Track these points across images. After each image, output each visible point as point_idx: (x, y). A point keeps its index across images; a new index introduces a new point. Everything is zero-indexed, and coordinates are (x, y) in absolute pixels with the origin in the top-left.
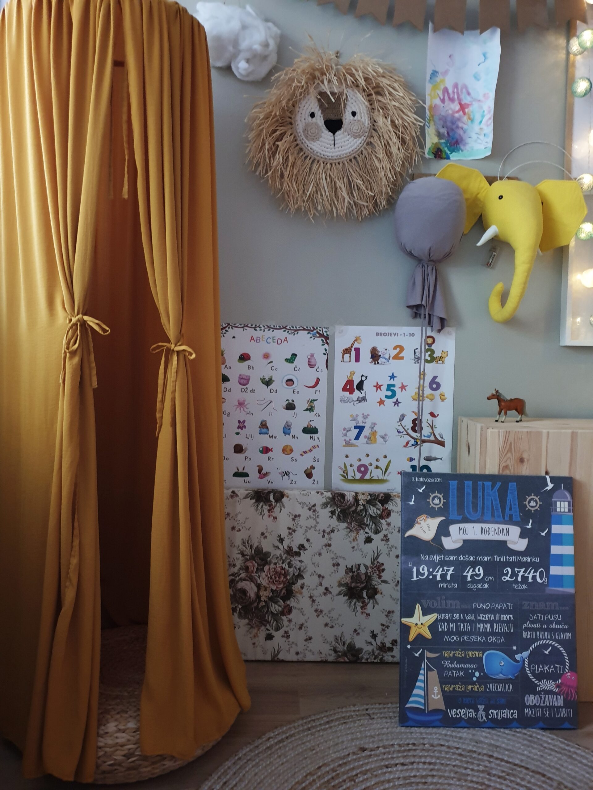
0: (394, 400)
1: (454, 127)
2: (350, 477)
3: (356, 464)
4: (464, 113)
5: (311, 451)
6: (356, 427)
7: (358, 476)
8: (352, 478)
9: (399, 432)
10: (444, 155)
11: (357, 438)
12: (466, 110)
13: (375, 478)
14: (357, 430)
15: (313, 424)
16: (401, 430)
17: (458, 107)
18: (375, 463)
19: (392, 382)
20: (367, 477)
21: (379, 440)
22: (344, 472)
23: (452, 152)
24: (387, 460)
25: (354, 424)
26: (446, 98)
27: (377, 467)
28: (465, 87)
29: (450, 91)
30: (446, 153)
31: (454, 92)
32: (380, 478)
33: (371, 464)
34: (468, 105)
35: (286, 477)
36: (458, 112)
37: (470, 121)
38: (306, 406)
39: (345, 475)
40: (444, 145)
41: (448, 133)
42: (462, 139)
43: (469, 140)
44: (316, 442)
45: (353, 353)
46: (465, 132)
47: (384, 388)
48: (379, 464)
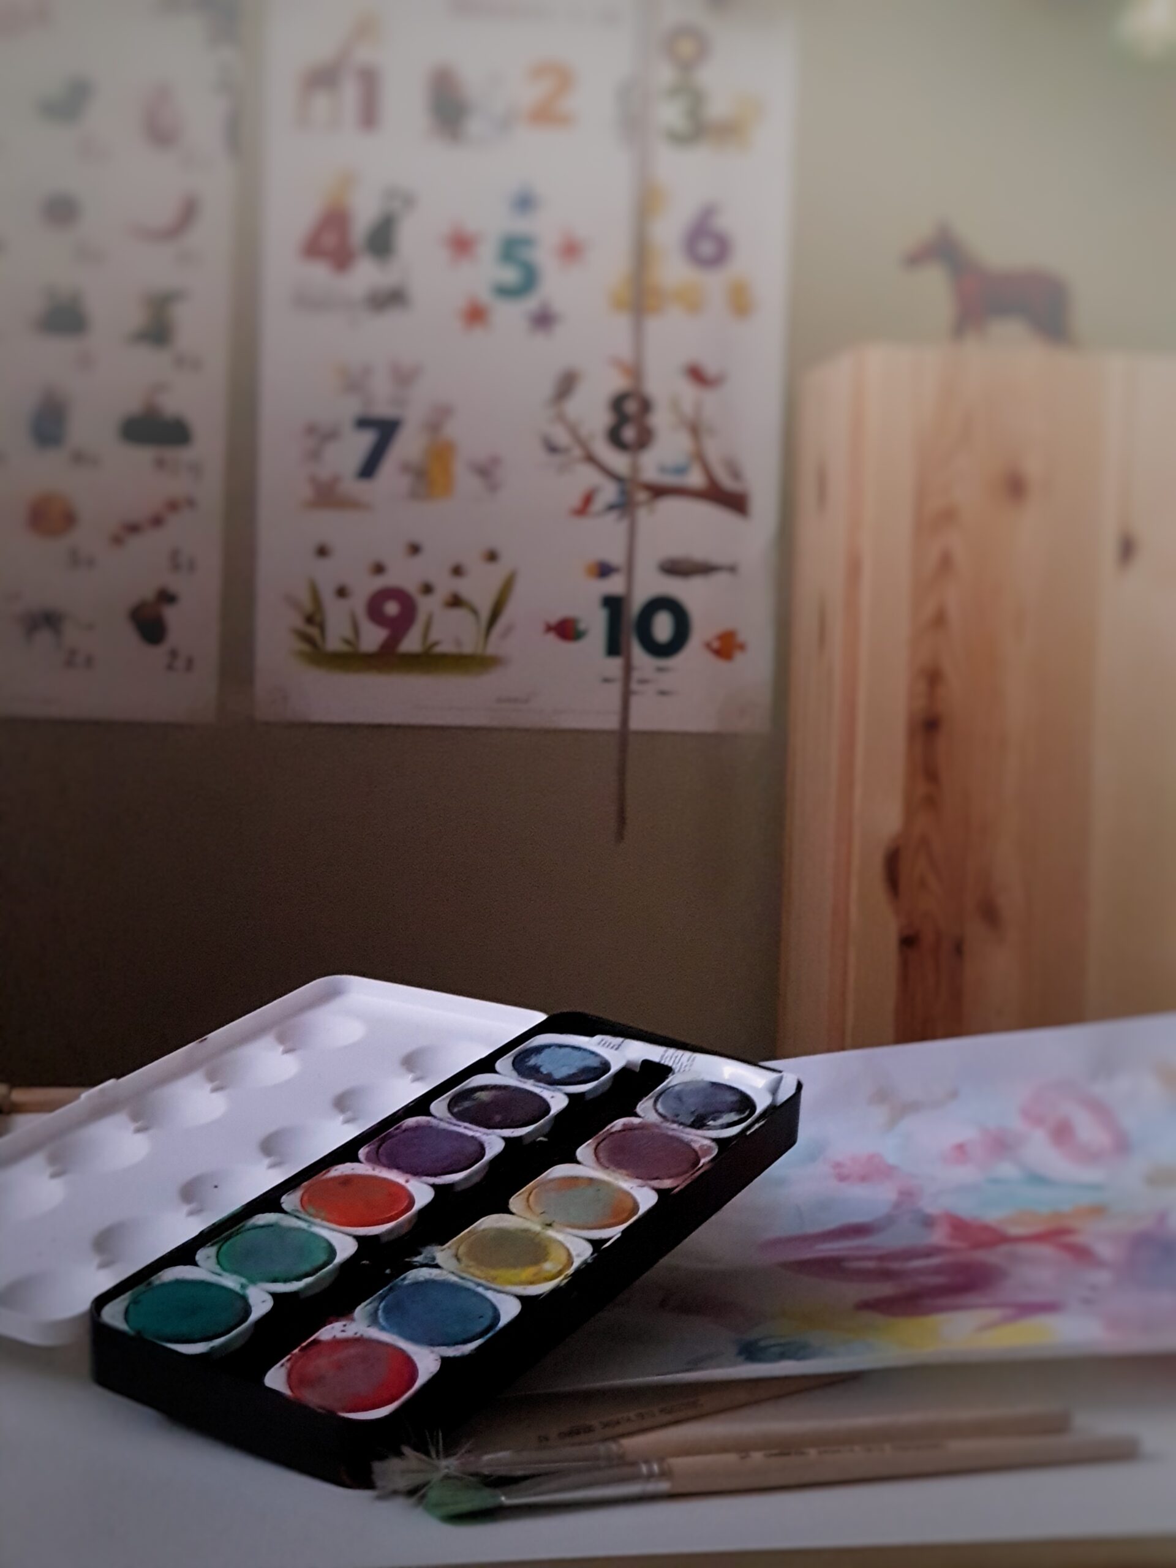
0: (531, 304)
2: (334, 643)
3: (365, 586)
5: (157, 521)
6: (364, 423)
7: (373, 637)
8: (344, 648)
9: (552, 448)
11: (369, 468)
13: (446, 647)
14: (366, 440)
15: (173, 404)
16: (562, 437)
18: (445, 586)
19: (520, 225)
20: (411, 643)
21: (465, 481)
22: (310, 620)
24: (496, 575)
25: (351, 407)
27: (456, 602)
32: (468, 649)
33: (427, 589)
35: (44, 637)
38: (135, 317)
39: (313, 631)
44: (176, 486)
45: (350, 93)
47: (487, 251)
48: (465, 587)
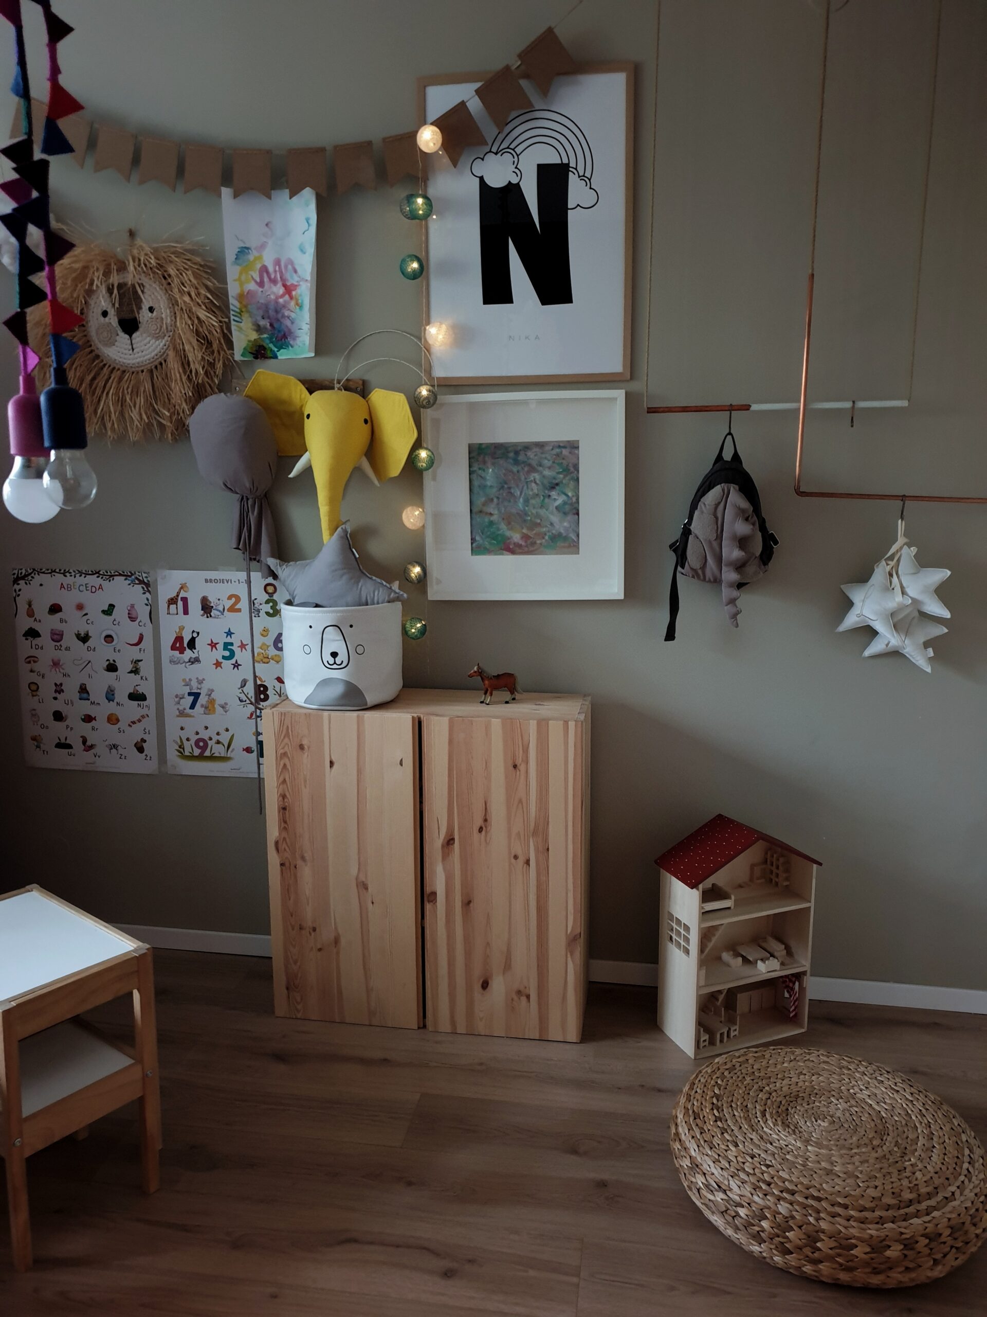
0: (233, 661)
1: (280, 316)
2: (187, 753)
3: (194, 738)
4: (291, 298)
5: (139, 721)
6: (190, 694)
7: (197, 752)
8: (189, 754)
9: (241, 701)
10: (269, 354)
11: (193, 706)
12: (294, 293)
13: (217, 755)
14: (192, 698)
15: (140, 690)
16: (244, 698)
17: (282, 291)
18: (215, 738)
19: (229, 640)
20: (207, 753)
21: (219, 710)
22: (180, 747)
23: (280, 348)
24: (229, 734)
25: (187, 690)
26: (266, 279)
27: (218, 742)
28: (291, 262)
29: (271, 269)
30: (271, 350)
31: (275, 271)
32: (222, 755)
33: (211, 739)
34: (295, 287)
35: (114, 751)
36: (282, 296)
37: (297, 307)
38: (130, 667)
39: (182, 750)
40: (268, 341)
41: (271, 325)
42: (290, 332)
43: (299, 333)
44: (145, 711)
45: (180, 603)
46: (292, 323)
47: (220, 647)
48: (220, 738)
